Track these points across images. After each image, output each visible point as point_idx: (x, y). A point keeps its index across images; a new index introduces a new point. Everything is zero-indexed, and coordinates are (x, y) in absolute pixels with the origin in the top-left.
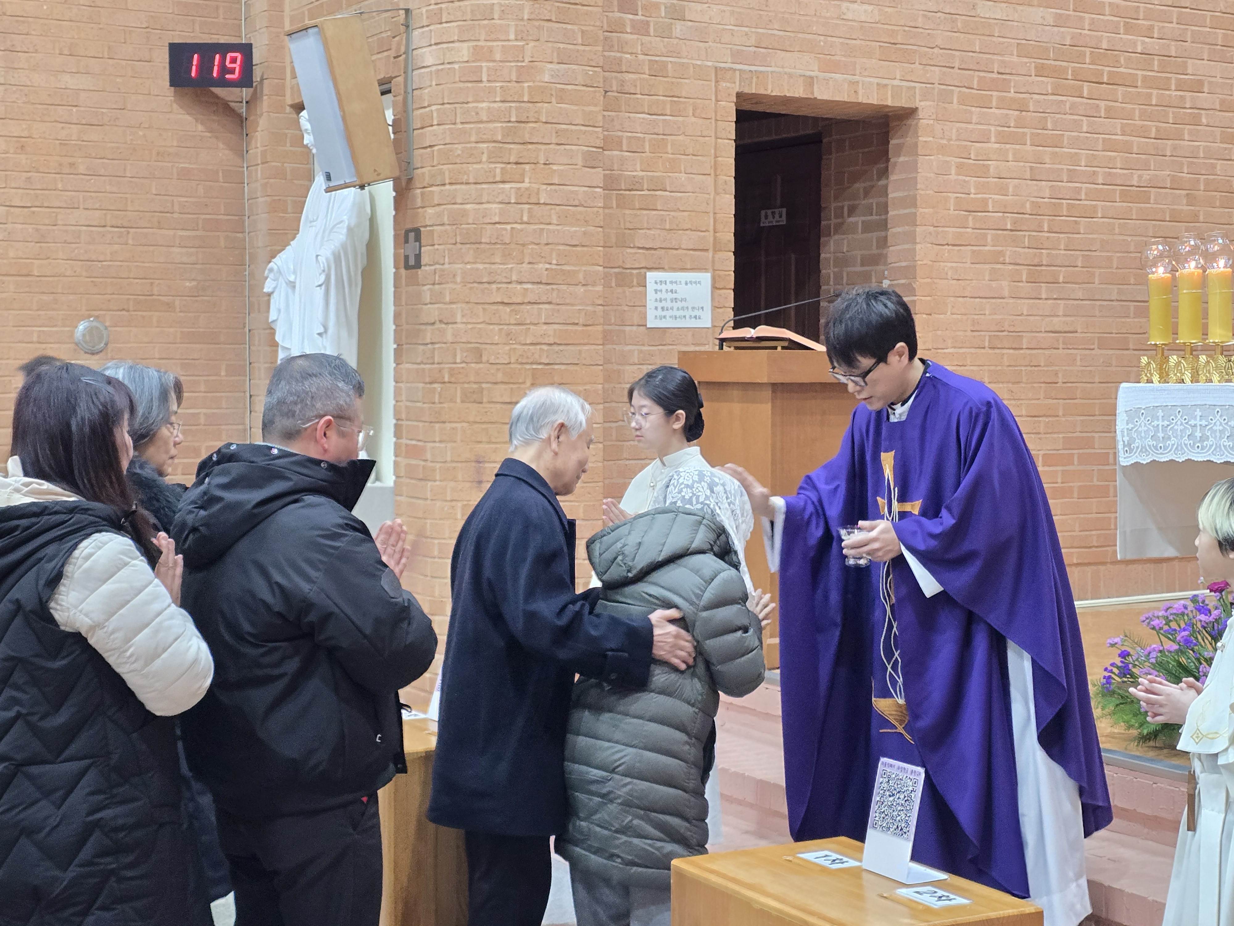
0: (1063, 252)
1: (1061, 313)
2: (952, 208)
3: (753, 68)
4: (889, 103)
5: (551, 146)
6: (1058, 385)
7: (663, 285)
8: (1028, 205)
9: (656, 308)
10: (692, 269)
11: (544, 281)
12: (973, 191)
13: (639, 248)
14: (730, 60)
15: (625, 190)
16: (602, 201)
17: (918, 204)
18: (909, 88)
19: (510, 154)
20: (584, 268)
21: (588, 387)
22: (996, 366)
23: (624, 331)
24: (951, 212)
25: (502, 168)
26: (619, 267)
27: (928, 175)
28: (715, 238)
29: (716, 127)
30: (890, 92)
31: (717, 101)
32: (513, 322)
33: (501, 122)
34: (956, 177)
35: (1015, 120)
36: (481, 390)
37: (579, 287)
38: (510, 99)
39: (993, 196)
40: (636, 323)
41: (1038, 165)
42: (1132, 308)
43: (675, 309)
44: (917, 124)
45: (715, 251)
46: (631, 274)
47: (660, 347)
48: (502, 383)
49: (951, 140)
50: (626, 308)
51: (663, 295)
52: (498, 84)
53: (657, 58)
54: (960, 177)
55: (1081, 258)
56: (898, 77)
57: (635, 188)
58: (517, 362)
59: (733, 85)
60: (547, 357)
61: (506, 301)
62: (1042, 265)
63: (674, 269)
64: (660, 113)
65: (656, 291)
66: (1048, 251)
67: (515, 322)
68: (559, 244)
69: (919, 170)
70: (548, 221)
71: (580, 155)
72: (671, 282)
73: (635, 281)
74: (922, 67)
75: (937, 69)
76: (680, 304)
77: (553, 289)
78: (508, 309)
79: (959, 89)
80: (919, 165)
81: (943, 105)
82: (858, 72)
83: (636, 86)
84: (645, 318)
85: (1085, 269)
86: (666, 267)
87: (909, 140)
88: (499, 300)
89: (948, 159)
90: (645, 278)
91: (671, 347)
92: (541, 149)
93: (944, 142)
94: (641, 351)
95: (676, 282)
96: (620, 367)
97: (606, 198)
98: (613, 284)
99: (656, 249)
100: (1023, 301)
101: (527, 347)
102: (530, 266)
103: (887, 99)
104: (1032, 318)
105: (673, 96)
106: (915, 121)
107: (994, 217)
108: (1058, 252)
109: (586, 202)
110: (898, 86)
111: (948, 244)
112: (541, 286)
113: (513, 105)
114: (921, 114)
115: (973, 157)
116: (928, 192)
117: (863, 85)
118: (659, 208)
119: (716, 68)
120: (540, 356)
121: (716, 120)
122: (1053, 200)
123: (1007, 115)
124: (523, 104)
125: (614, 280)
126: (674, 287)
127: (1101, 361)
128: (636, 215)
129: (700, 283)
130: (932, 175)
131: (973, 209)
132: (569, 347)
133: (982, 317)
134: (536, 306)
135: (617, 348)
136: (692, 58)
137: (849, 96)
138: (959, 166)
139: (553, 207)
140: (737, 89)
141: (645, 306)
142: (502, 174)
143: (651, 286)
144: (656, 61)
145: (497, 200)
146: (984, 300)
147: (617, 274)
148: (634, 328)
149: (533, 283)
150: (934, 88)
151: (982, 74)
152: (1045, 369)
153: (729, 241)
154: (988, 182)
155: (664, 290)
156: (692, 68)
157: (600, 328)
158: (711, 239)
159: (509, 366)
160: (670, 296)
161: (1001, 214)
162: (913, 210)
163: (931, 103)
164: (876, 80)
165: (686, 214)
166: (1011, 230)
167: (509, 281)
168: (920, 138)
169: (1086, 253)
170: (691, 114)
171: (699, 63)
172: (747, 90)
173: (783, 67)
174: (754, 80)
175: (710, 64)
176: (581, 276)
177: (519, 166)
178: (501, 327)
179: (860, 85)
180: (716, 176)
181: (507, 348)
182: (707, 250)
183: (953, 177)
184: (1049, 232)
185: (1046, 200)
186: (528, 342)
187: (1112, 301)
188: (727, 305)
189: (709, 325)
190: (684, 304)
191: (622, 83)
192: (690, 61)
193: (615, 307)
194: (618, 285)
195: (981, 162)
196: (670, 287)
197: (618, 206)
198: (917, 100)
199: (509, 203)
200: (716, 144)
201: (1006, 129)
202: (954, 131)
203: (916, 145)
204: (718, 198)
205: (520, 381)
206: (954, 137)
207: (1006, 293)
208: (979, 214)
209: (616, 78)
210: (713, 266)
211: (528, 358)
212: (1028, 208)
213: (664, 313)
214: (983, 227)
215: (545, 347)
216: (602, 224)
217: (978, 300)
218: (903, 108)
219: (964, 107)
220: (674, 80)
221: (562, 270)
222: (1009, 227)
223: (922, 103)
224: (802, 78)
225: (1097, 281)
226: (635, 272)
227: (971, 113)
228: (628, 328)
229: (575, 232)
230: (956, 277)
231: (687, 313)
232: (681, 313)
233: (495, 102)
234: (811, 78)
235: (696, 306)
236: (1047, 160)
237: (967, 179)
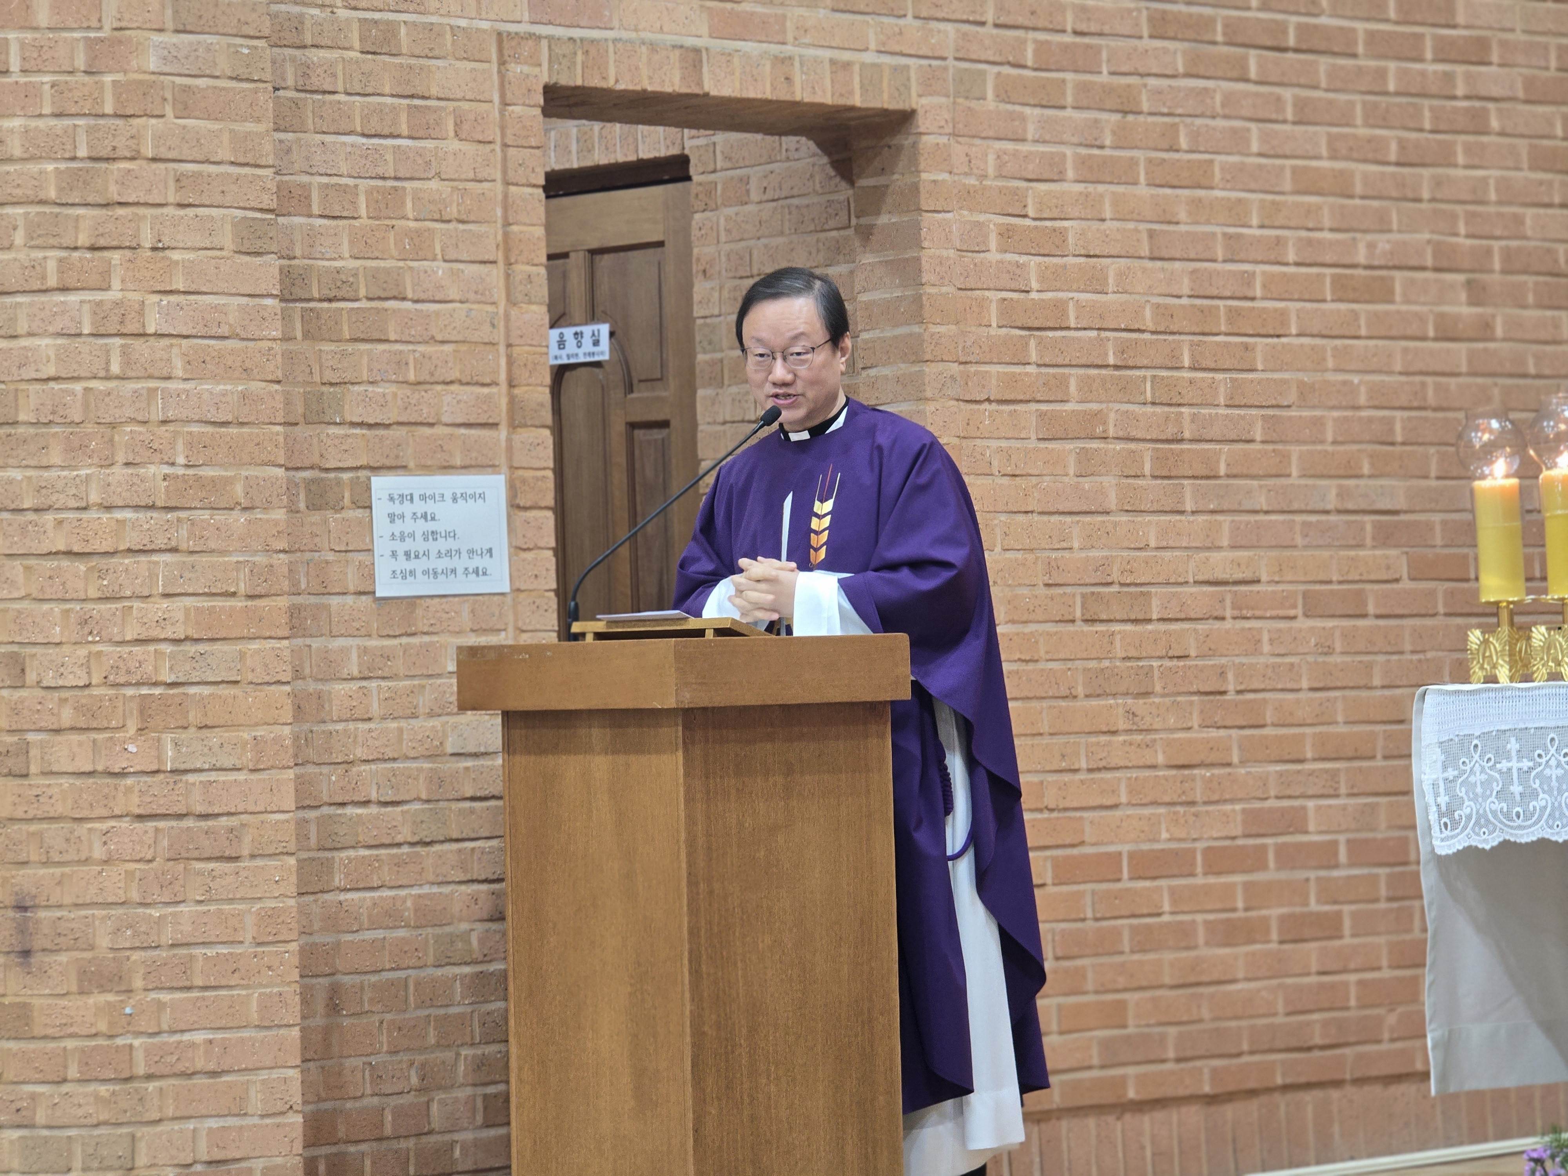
0: (1222, 411)
1: (1225, 543)
2: (994, 325)
3: (576, 33)
4: (857, 100)
5: (165, 210)
6: (1226, 697)
7: (407, 503)
8: (1148, 313)
9: (394, 554)
10: (466, 468)
11: (159, 504)
12: (1035, 285)
13: (353, 424)
14: (526, 17)
15: (321, 300)
16: (279, 324)
17: (927, 312)
18: (895, 69)
19: (76, 228)
20: (244, 473)
21: (260, 732)
22: (1099, 659)
23: (327, 607)
24: (994, 331)
25: (60, 260)
26: (312, 468)
27: (945, 253)
28: (512, 400)
29: (505, 159)
30: (857, 79)
31: (505, 104)
32: (93, 593)
33: (56, 160)
34: (999, 257)
35: (1114, 133)
36: (25, 749)
37: (236, 513)
38: (73, 111)
39: (1076, 295)
40: (352, 589)
41: (1165, 227)
42: (1369, 528)
43: (433, 554)
44: (914, 145)
45: (514, 426)
46: (339, 482)
47: (404, 640)
48: (72, 729)
49: (985, 176)
50: (331, 556)
51: (408, 526)
52: (47, 78)
53: (377, 16)
54: (1010, 257)
55: (1259, 424)
56: (873, 46)
57: (340, 294)
58: (105, 681)
59: (536, 70)
60: (171, 668)
61: (76, 549)
62: (1181, 441)
63: (426, 469)
64: (386, 131)
65: (392, 517)
66: (1195, 410)
67: (98, 594)
68: (189, 421)
69: (926, 244)
70: (165, 373)
71: (228, 227)
72: (423, 498)
73: (347, 495)
74: (918, 23)
75: (949, 27)
76: (443, 545)
77: (179, 520)
78: (82, 567)
79: (996, 69)
80: (924, 232)
81: (967, 103)
82: (790, 38)
83: (334, 75)
84: (372, 576)
85: (1270, 447)
86: (411, 465)
87: (898, 179)
88: (62, 548)
89: (982, 218)
90: (369, 489)
91: (427, 639)
92: (145, 217)
93: (972, 181)
94: (365, 650)
95: (433, 497)
96: (320, 686)
97: (286, 317)
98: (302, 506)
99: (387, 426)
100: (1148, 518)
101: (127, 649)
102: (130, 471)
103: (851, 93)
104: (1167, 554)
105: (412, 96)
106: (911, 139)
107: (1079, 339)
108: (1213, 411)
109: (244, 327)
110: (874, 65)
111: (988, 400)
112: (155, 515)
113: (81, 122)
114: (923, 123)
115: (1031, 214)
116: (944, 289)
117: (802, 64)
118: (392, 337)
119: (499, 34)
120: (156, 668)
121: (505, 145)
122: (1198, 302)
123: (1096, 121)
124: (101, 122)
125: (302, 496)
126: (430, 507)
127: (1313, 641)
128: (344, 354)
129: (482, 496)
130: (952, 253)
131: (1036, 324)
132: (218, 646)
133: (1067, 554)
134: (143, 558)
135: (316, 643)
136: (449, 14)
137: (774, 88)
138: (1006, 233)
139: (174, 341)
140: (545, 78)
141: (370, 551)
142: (61, 272)
143: (380, 508)
144: (376, 22)
145: (51, 329)
146: (1068, 519)
147: (309, 483)
148: (349, 600)
149: (137, 507)
150: (946, 69)
151: (1042, 36)
152: (1200, 663)
153: (542, 405)
154: (1064, 267)
155: (408, 515)
156: (448, 36)
157: (283, 602)
158: (504, 402)
159: (87, 692)
160: (422, 526)
161: (1094, 334)
162: (916, 329)
163: (943, 100)
164: (828, 54)
165: (448, 348)
166: (1116, 367)
167: (84, 504)
168: (924, 176)
169: (1270, 412)
170: (452, 134)
171: (463, 23)
172: (565, 80)
173: (636, 30)
174: (580, 58)
175: (485, 25)
176: (239, 490)
177: (98, 254)
178: (68, 606)
179: (797, 64)
180: (508, 264)
181: (82, 652)
182: (494, 425)
183: (994, 256)
184: (1193, 369)
185: (1185, 301)
186: (128, 638)
187: (1327, 512)
188: (542, 544)
189: (506, 588)
190: (451, 544)
191: (305, 70)
192: (445, 20)
193: (308, 556)
194: (312, 507)
195: (1048, 224)
196: (419, 507)
197: (306, 335)
198: (914, 94)
199: (79, 335)
200: (506, 196)
201: (1096, 152)
202: (991, 158)
203: (915, 189)
204: (514, 312)
205: (114, 724)
206: (991, 171)
207: (1112, 502)
208: (1050, 334)
209: (293, 59)
210: (510, 458)
211: (128, 672)
212: (1148, 319)
213: (409, 566)
214: (1060, 361)
215: (167, 648)
216: (279, 374)
217: (1055, 519)
218: (885, 112)
219: (1009, 107)
220: (413, 61)
221: (198, 478)
222: (1111, 361)
223: (924, 101)
224: (677, 52)
225: (1295, 472)
226: (346, 476)
227: (1023, 119)
228: (335, 601)
229: (224, 394)
230: (1009, 470)
231: (459, 564)
232: (444, 563)
233: (40, 116)
234: (697, 51)
235: (477, 547)
236: (1182, 216)
237: (1023, 259)
